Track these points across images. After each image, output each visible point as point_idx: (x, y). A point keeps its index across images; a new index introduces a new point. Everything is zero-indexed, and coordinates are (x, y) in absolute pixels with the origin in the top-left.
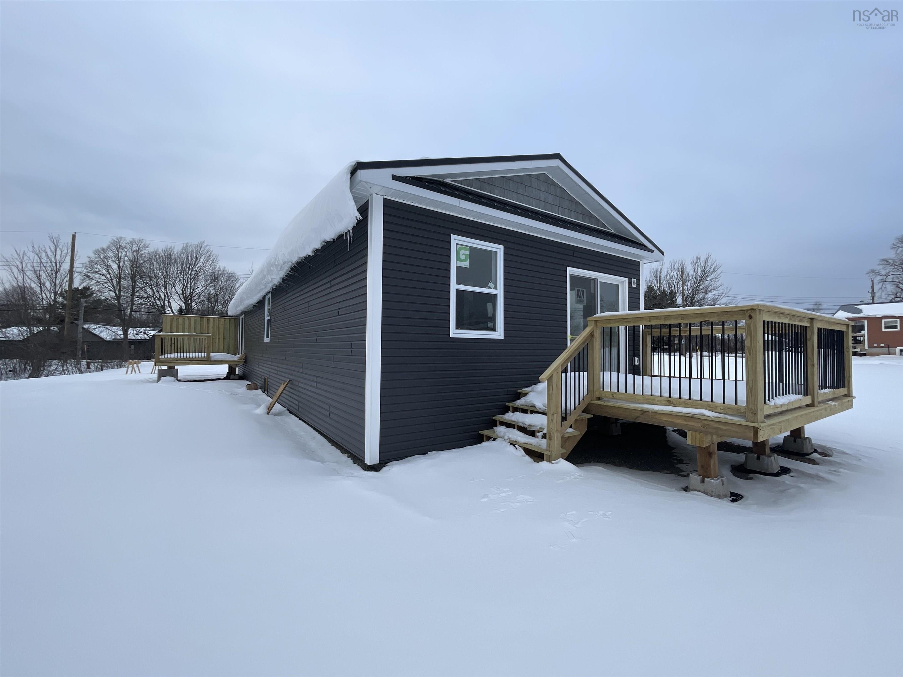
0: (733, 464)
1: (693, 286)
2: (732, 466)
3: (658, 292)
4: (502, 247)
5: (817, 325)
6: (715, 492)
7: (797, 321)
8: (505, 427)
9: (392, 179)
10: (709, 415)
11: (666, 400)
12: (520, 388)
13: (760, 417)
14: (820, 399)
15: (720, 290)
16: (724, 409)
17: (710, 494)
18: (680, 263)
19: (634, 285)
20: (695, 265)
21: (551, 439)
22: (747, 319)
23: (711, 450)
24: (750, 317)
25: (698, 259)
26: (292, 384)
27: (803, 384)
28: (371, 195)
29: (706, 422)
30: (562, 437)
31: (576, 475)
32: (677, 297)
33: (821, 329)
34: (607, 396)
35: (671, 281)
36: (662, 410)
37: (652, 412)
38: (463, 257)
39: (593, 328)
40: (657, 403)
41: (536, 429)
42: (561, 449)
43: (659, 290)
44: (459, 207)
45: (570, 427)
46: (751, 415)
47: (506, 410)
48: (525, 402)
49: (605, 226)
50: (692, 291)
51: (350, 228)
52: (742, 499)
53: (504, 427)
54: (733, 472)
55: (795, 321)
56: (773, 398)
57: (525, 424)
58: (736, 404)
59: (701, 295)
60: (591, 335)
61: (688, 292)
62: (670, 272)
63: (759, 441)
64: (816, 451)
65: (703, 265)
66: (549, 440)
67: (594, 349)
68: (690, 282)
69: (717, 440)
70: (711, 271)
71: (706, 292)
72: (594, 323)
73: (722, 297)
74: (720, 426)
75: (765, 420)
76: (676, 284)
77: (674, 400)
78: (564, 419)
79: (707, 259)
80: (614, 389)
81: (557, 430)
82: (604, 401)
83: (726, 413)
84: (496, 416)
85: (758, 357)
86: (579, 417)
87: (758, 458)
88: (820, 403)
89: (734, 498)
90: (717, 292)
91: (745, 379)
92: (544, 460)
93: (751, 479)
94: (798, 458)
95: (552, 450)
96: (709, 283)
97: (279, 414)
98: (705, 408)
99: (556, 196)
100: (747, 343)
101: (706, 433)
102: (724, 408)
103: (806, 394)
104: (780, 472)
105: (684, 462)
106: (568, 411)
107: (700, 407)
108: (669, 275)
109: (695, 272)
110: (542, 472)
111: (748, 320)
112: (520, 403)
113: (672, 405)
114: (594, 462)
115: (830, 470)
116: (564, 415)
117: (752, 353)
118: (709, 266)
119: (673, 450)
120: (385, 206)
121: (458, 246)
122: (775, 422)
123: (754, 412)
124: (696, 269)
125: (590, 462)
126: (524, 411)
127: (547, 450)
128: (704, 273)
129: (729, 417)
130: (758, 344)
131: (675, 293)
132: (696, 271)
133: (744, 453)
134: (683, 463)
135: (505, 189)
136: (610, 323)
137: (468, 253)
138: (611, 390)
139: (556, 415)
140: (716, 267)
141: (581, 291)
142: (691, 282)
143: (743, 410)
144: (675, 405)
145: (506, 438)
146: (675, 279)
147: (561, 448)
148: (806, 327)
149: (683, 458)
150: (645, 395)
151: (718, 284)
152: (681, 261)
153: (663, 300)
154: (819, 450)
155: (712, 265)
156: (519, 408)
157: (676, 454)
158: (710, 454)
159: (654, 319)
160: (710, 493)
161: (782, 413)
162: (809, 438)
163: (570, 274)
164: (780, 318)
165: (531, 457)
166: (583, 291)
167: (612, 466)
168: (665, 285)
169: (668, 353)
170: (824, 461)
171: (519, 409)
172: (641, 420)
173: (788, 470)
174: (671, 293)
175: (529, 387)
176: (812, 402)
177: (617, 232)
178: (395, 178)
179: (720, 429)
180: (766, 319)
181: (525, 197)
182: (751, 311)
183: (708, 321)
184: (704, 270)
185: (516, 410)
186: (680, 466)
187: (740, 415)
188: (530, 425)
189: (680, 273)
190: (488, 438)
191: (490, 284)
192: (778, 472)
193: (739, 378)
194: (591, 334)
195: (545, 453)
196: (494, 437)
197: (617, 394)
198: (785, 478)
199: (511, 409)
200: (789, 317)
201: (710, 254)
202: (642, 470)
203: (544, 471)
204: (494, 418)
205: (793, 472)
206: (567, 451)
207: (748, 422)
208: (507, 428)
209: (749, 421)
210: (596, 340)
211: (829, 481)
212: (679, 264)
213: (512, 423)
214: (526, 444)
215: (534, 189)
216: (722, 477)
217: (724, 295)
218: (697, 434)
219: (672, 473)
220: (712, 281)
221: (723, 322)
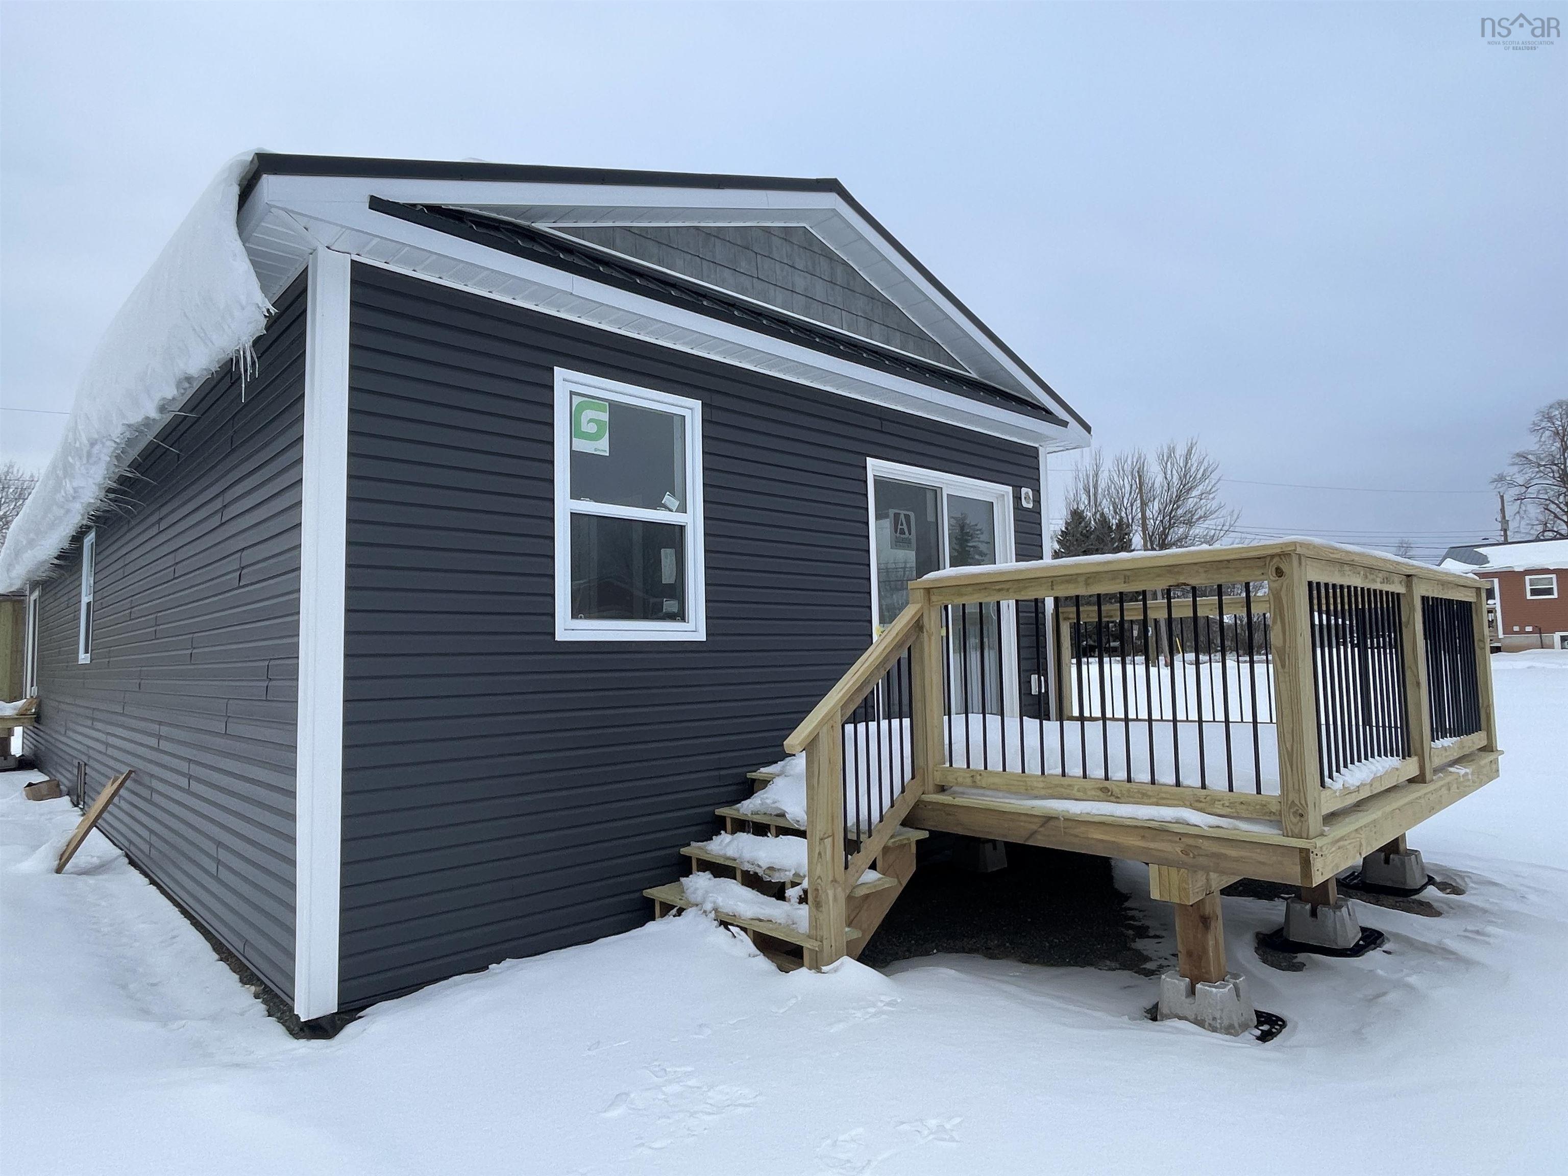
0: (1258, 930)
1: (1165, 509)
2: (1258, 935)
3: (1092, 522)
4: (697, 404)
5: (1421, 590)
6: (1221, 1018)
7: (1379, 580)
8: (711, 876)
9: (370, 208)
10: (1197, 824)
11: (1097, 786)
12: (754, 768)
13: (1314, 821)
14: (1437, 762)
15: (1217, 518)
16: (1232, 805)
17: (1210, 1024)
18: (1135, 460)
19: (1028, 503)
20: (1166, 464)
21: (818, 905)
22: (1271, 577)
23: (1208, 910)
24: (1279, 573)
25: (1172, 451)
26: (135, 781)
27: (1399, 726)
28: (313, 252)
29: (1191, 841)
30: (850, 898)
31: (882, 1001)
32: (1131, 535)
33: (1428, 598)
34: (960, 780)
35: (1119, 499)
36: (1088, 814)
37: (1066, 820)
38: (592, 428)
39: (922, 608)
40: (1079, 795)
41: (785, 877)
42: (847, 929)
43: (1095, 520)
44: (572, 294)
45: (870, 868)
46: (1295, 820)
47: (716, 826)
48: (762, 804)
49: (955, 363)
50: (1162, 521)
51: (247, 341)
52: (1284, 1031)
53: (708, 875)
54: (1260, 952)
55: (1374, 581)
56: (1338, 771)
57: (759, 866)
58: (1259, 791)
59: (1181, 530)
60: (918, 626)
61: (1155, 523)
62: (1116, 479)
63: (1314, 886)
64: (1431, 881)
65: (1181, 465)
66: (814, 910)
67: (926, 662)
68: (1157, 500)
69: (1220, 881)
70: (1199, 476)
71: (1190, 523)
72: (922, 594)
73: (1222, 533)
74: (1223, 851)
75: (1326, 829)
76: (1129, 504)
77: (1118, 786)
78: (852, 846)
79: (1189, 452)
80: (977, 763)
81: (834, 881)
82: (954, 795)
83: (1235, 814)
84: (689, 845)
85: (1301, 671)
86: (893, 840)
87: (1314, 913)
88: (1436, 771)
89: (1266, 1027)
90: (1213, 522)
91: (1274, 720)
92: (805, 964)
93: (1298, 967)
94: (1396, 902)
95: (822, 937)
96: (1196, 503)
97: (100, 868)
98: (1188, 803)
99: (835, 284)
100: (1275, 637)
101: (1194, 869)
102: (1231, 803)
103: (1407, 753)
104: (1361, 942)
105: (1152, 933)
106: (864, 826)
107: (1176, 802)
108: (1113, 486)
109: (1166, 478)
110: (793, 1001)
111: (1274, 581)
112: (748, 807)
113: (1113, 799)
114: (938, 951)
115: (1466, 930)
116: (852, 836)
117: (1287, 663)
118: (1195, 466)
119: (1126, 901)
120: (354, 282)
121: (576, 400)
122: (1345, 833)
123: (1300, 811)
124: (1169, 472)
125: (927, 953)
126: (761, 830)
127: (809, 937)
128: (1184, 483)
129: (1244, 826)
130: (1300, 640)
131: (1128, 525)
132: (1168, 477)
133: (1283, 898)
134: (1149, 937)
135: (702, 258)
136: (961, 595)
137: (605, 417)
138: (968, 766)
139: (830, 839)
140: (1207, 468)
141: (902, 517)
142: (1160, 500)
143: (1274, 808)
144: (1118, 798)
145: (708, 906)
146: (1127, 495)
147: (849, 925)
148: (1398, 594)
149: (1147, 923)
150: (1049, 775)
151: (1214, 505)
152: (1137, 456)
153: (1103, 541)
154: (1438, 879)
155: (1201, 463)
156: (748, 821)
157: (1131, 913)
158: (1205, 921)
159: (1062, 582)
160: (1211, 1022)
161: (1359, 806)
162: (1416, 851)
163: (874, 475)
164: (1344, 575)
165: (768, 958)
166: (907, 517)
167: (980, 961)
168: (1107, 508)
169: (1119, 659)
170: (1450, 906)
171: (749, 824)
172: (1040, 841)
173: (1378, 938)
174: (1120, 525)
175: (776, 762)
176: (1420, 771)
177: (983, 378)
178: (377, 204)
179: (1225, 857)
180: (1315, 579)
181: (755, 280)
182: (1281, 559)
183: (1185, 584)
184: (1185, 476)
185: (741, 826)
186: (1143, 945)
187: (1268, 818)
188: (771, 869)
189: (1135, 481)
190: (666, 908)
191: (668, 499)
192: (1357, 944)
193: (1263, 716)
194: (918, 620)
195: (807, 945)
196: (680, 904)
197: (984, 774)
198: (1374, 956)
199: (729, 826)
200: (1362, 573)
201: (1194, 442)
202: (1052, 965)
203: (800, 998)
204: (684, 851)
205: (1389, 940)
206: (861, 935)
207: (1288, 837)
208: (715, 877)
209: (1290, 834)
210: (930, 638)
211: (1467, 963)
212: (1133, 462)
213: (728, 863)
214: (760, 920)
215: (778, 264)
216: (1236, 976)
217: (1226, 528)
218: (1173, 871)
219: (1124, 967)
220: (1201, 499)
221: (1220, 586)
